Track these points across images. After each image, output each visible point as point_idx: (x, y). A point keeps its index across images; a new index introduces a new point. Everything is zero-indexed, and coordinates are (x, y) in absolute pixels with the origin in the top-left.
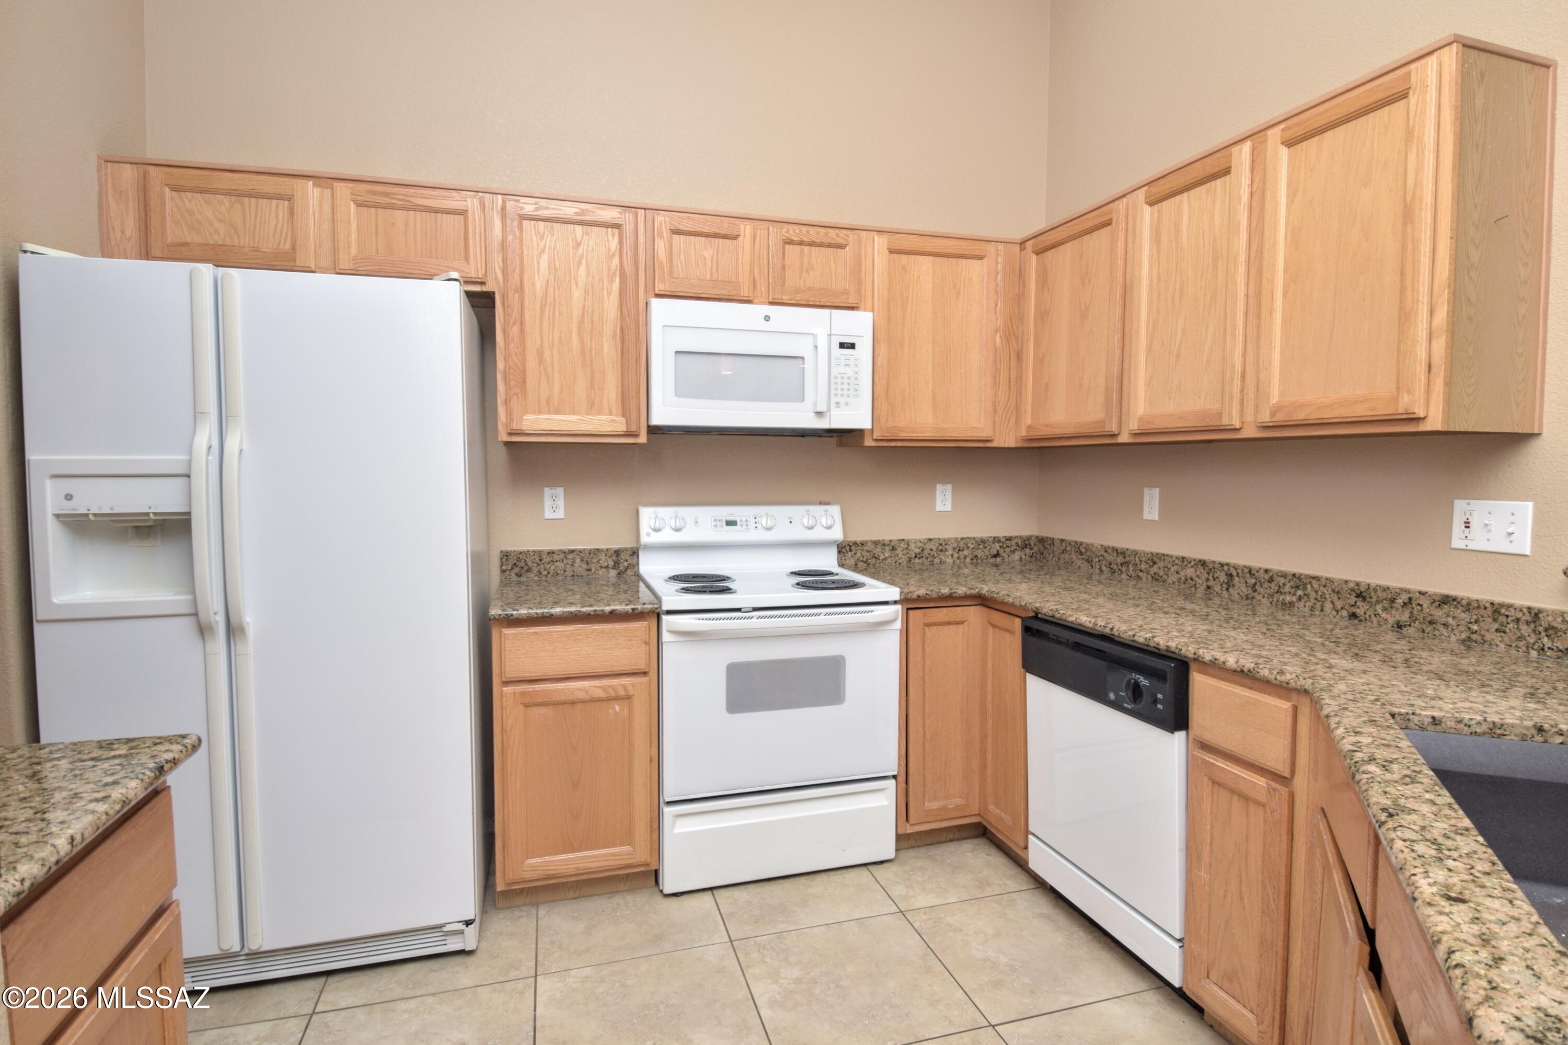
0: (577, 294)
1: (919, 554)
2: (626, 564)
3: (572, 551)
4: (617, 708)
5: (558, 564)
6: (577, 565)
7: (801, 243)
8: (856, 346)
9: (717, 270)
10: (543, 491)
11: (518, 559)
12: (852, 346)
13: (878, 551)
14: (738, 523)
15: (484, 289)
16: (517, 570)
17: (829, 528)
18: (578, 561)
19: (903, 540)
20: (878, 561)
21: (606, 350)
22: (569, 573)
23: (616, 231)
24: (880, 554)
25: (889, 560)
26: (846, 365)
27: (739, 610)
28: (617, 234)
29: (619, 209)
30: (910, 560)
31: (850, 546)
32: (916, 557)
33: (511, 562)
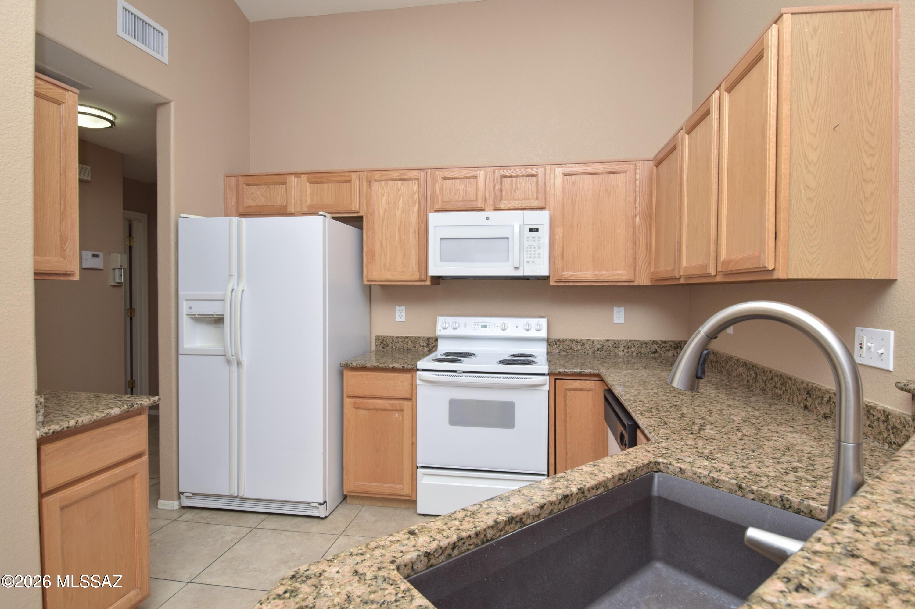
0: (398, 213)
1: (601, 348)
2: (432, 345)
3: (407, 337)
4: (397, 415)
5: (400, 343)
6: (409, 344)
7: (511, 176)
8: (539, 230)
9: (466, 195)
10: (395, 307)
11: (383, 340)
12: (537, 230)
13: (573, 345)
14: (488, 326)
15: (359, 215)
16: (382, 345)
17: (539, 330)
18: (410, 342)
19: (590, 340)
20: (573, 351)
21: (411, 240)
22: (406, 348)
23: (417, 181)
24: (574, 347)
25: (581, 351)
26: (533, 241)
27: (455, 372)
28: (417, 183)
29: (417, 171)
30: (594, 352)
31: (556, 342)
32: (598, 350)
33: (380, 341)
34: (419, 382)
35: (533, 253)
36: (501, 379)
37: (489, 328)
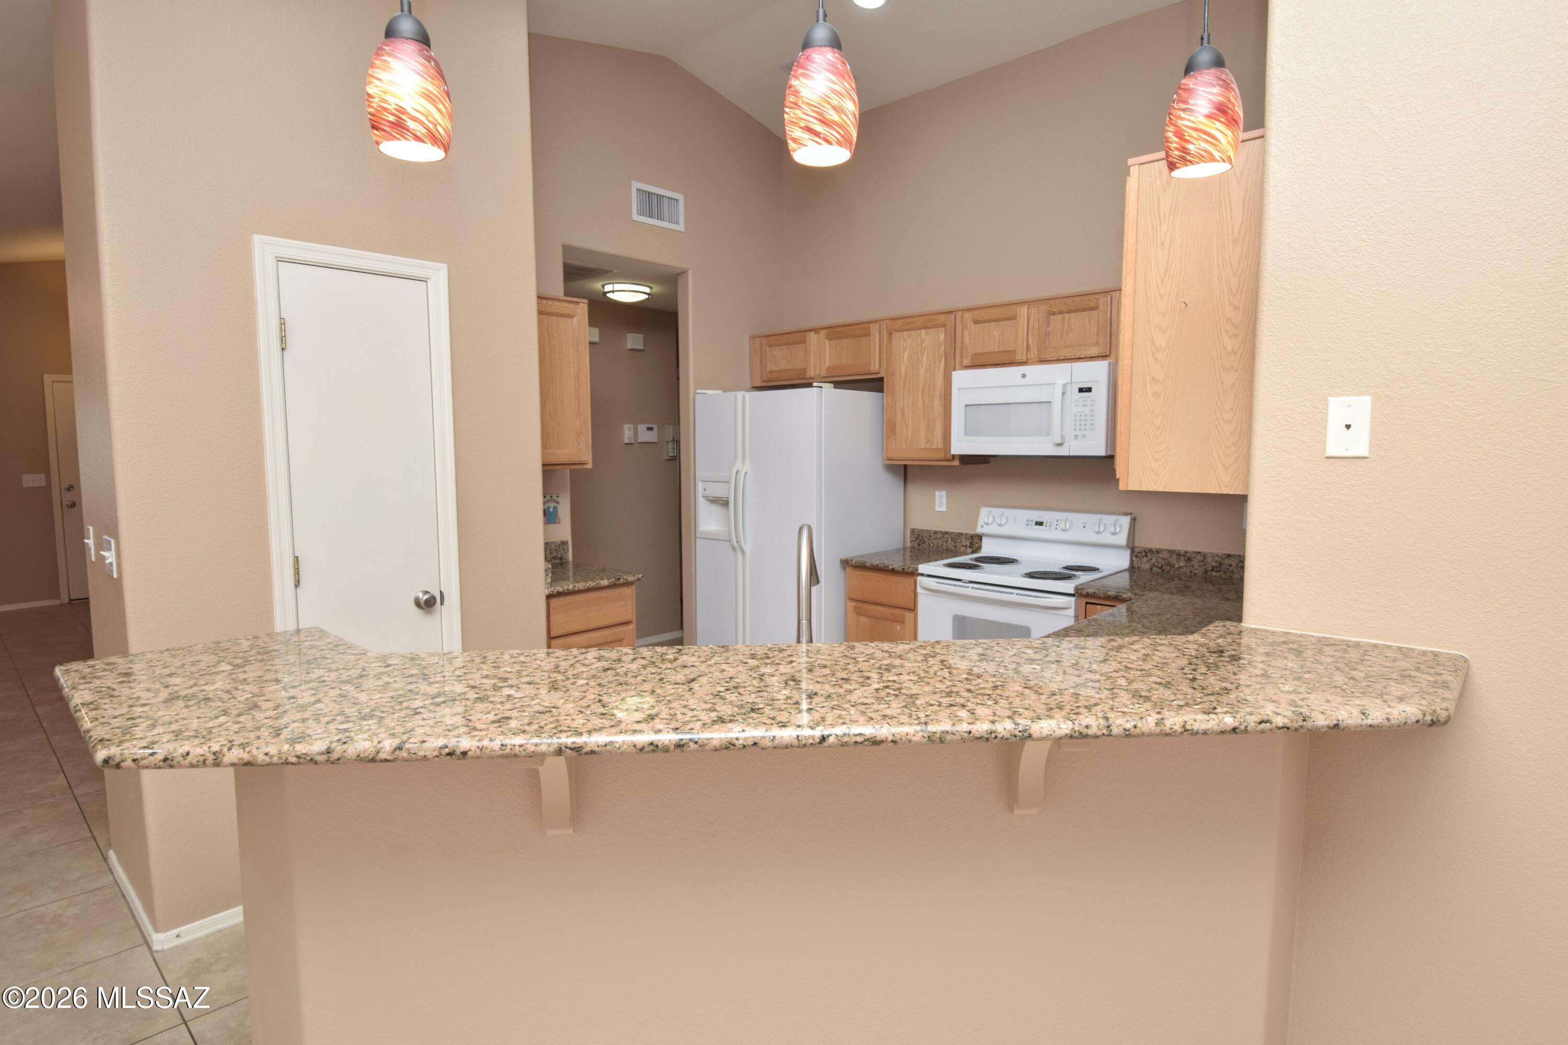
0: (922, 372)
1: (1217, 567)
2: (977, 545)
3: (947, 533)
4: (898, 627)
5: (939, 540)
6: (949, 542)
7: (1061, 312)
8: (1093, 390)
9: (1002, 343)
10: (934, 495)
11: (919, 535)
12: (1089, 390)
13: (1173, 560)
14: (1044, 524)
15: (880, 376)
16: (918, 541)
17: (1114, 534)
18: (950, 540)
19: (1199, 553)
20: (1173, 569)
21: (936, 406)
22: (945, 548)
23: (943, 329)
24: (1175, 562)
25: (1184, 569)
26: (1084, 406)
28: (944, 331)
29: (944, 315)
30: (1206, 572)
31: (1146, 552)
32: (1213, 570)
33: (915, 536)
34: (919, 590)
35: (1083, 422)
36: (1014, 596)
37: (1046, 526)
